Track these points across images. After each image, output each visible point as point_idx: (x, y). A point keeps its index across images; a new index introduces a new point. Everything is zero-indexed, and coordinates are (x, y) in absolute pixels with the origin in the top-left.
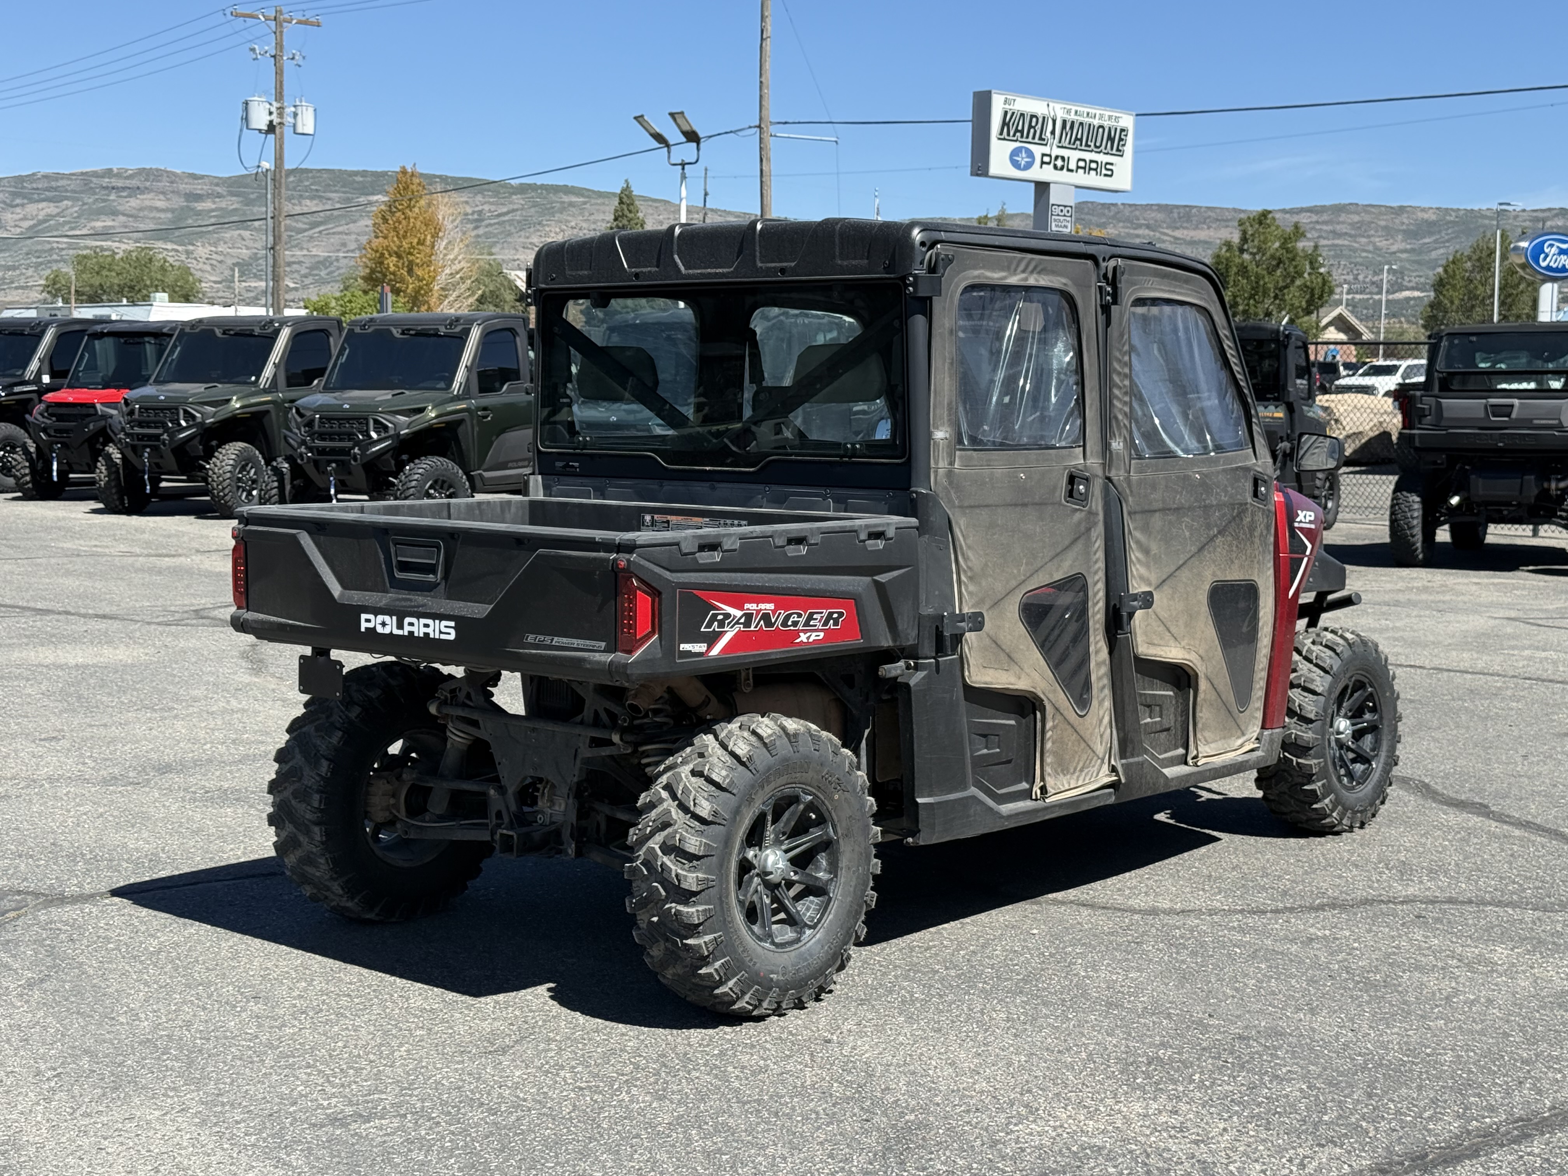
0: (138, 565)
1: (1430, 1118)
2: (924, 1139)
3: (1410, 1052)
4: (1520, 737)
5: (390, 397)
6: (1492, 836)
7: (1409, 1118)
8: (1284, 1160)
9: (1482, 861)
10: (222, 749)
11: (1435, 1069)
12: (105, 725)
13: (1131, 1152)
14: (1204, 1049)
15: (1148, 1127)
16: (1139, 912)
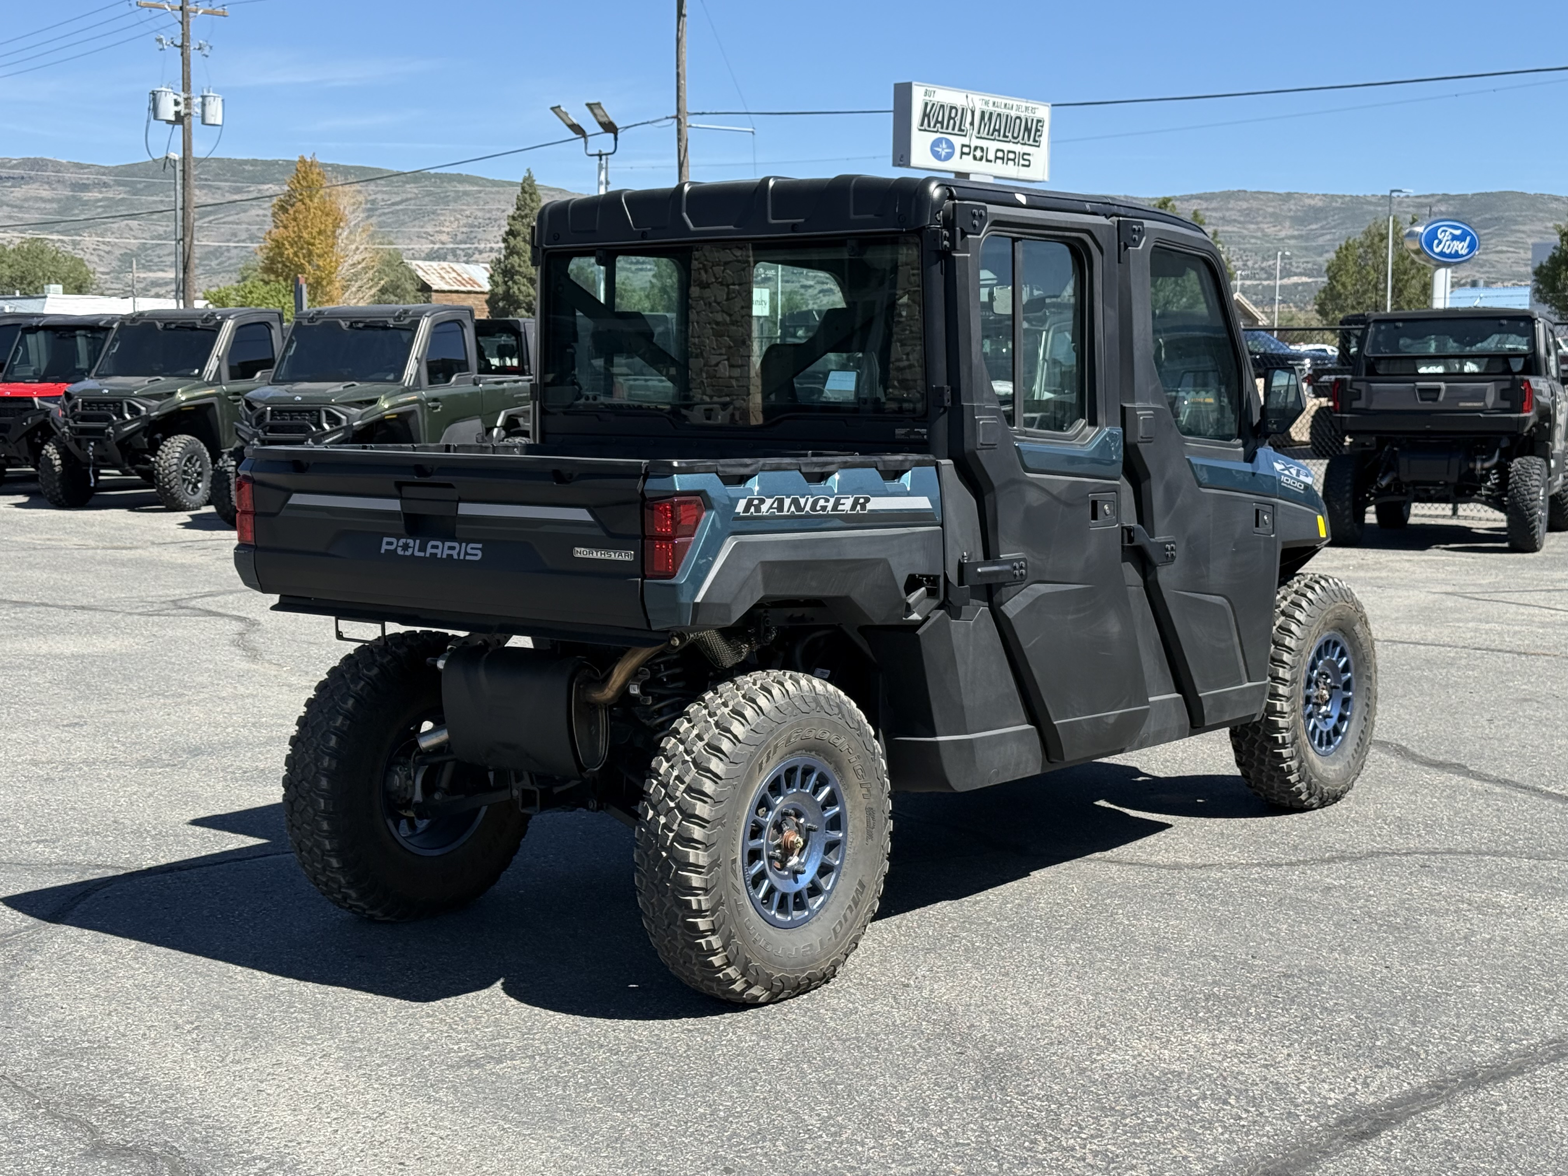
0: (98, 558)
1: (1473, 1041)
2: (1017, 1068)
3: (1443, 985)
4: (1482, 703)
5: (341, 389)
6: (1475, 793)
7: (1453, 1042)
8: (1348, 1080)
9: (1473, 815)
10: (246, 732)
11: (1468, 999)
12: (123, 711)
13: (1209, 1076)
14: (1254, 986)
15: (1219, 1054)
16: (1164, 867)
